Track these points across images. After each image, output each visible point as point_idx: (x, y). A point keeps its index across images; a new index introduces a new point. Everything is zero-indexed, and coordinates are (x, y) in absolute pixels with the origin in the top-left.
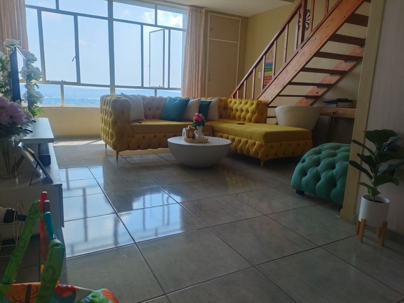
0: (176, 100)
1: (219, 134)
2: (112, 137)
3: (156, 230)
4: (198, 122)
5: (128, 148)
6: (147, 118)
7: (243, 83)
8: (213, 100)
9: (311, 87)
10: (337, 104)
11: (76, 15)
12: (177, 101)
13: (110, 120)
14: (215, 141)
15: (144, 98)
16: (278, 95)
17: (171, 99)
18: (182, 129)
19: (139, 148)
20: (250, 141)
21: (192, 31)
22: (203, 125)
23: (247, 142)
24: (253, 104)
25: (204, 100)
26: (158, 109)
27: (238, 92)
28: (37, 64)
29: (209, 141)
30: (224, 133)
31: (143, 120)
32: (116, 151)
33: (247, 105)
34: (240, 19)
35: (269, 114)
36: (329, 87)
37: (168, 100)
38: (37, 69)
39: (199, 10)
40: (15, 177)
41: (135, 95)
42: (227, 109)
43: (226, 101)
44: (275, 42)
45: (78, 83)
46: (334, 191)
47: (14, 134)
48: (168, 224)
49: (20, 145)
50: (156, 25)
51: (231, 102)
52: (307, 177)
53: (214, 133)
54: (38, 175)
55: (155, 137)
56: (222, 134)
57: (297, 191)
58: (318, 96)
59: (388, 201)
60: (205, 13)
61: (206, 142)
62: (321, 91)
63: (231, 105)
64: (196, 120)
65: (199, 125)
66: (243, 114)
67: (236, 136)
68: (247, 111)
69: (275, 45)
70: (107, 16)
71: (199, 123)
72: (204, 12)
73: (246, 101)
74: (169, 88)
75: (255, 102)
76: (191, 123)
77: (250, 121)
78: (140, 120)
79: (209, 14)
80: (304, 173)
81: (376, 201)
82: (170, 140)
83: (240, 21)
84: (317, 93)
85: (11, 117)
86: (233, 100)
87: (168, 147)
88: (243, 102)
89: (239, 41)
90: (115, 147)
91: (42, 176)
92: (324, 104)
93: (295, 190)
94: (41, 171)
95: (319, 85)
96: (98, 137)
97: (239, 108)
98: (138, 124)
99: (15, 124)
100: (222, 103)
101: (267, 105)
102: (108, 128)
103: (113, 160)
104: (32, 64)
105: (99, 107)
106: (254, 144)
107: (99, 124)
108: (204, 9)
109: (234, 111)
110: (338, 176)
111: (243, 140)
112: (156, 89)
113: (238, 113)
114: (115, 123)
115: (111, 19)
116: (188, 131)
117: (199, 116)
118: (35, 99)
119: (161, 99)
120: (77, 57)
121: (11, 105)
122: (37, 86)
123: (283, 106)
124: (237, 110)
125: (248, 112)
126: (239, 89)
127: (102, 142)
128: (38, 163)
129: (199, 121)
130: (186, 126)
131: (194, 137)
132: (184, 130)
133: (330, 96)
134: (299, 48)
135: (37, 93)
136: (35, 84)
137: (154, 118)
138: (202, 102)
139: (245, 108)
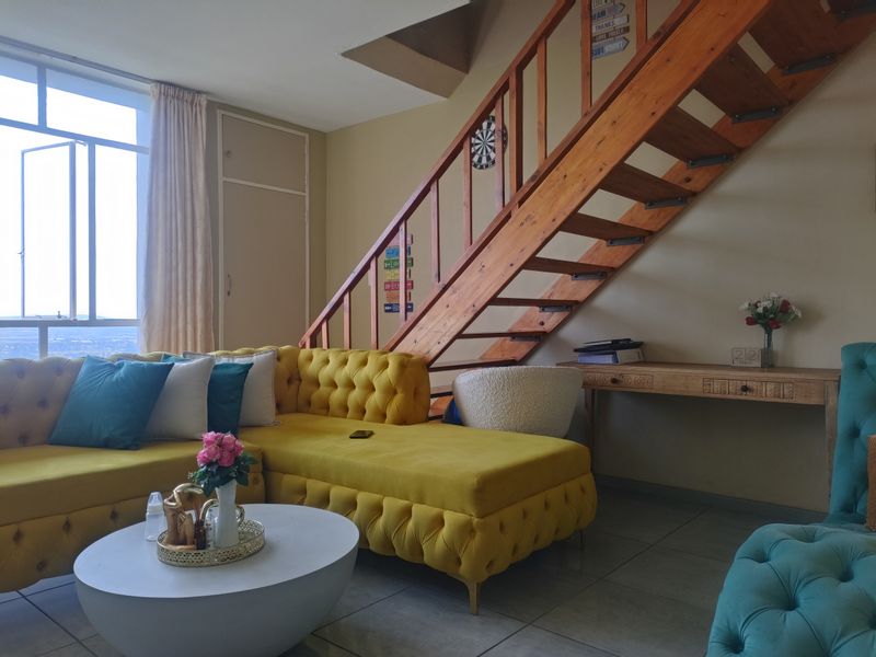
0: (119, 367)
1: (290, 480)
4: (221, 469)
7: (340, 301)
8: (254, 359)
9: (521, 310)
10: (614, 354)
16: (460, 335)
17: (97, 365)
20: (417, 509)
24: (385, 365)
26: (43, 403)
27: (324, 326)
30: (309, 477)
33: (367, 370)
34: (307, 135)
36: (570, 307)
37: (84, 368)
39: (188, 96)
42: (300, 380)
43: (294, 355)
50: (42, 127)
51: (310, 359)
53: (267, 474)
55: (18, 536)
58: (544, 333)
60: (207, 109)
62: (551, 319)
63: (312, 367)
64: (209, 464)
65: (225, 483)
66: (355, 395)
67: (360, 488)
68: (370, 388)
71: (221, 472)
72: (204, 103)
73: (362, 355)
74: (92, 322)
75: (392, 360)
77: (381, 416)
79: (220, 113)
83: (307, 140)
84: (542, 324)
86: (317, 354)
88: (351, 359)
89: (307, 189)
92: (578, 354)
95: (544, 304)
97: (340, 377)
100: (283, 365)
106: (439, 521)
108: (204, 97)
109: (323, 389)
112: (43, 325)
113: (337, 395)
117: (221, 445)
119: (59, 367)
124: (334, 385)
125: (373, 390)
126: (327, 318)
129: (225, 463)
132: (155, 501)
133: (578, 331)
138: (216, 367)
139: (360, 377)
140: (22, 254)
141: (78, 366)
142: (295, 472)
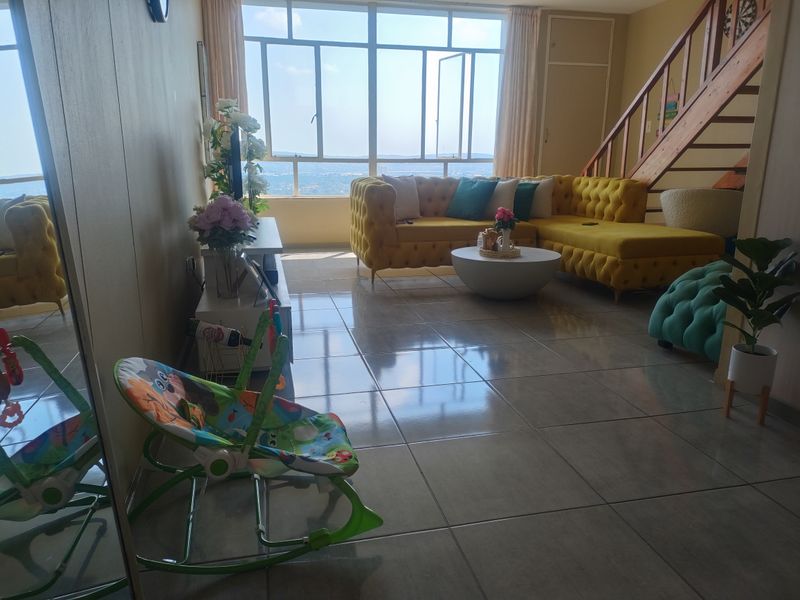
0: (475, 183)
1: (547, 242)
2: (366, 246)
3: (443, 406)
4: (504, 222)
5: (391, 265)
6: (424, 214)
7: (606, 147)
8: (542, 181)
9: (746, 151)
11: (317, 45)
12: (475, 185)
13: (363, 219)
14: (531, 255)
15: (420, 181)
16: (669, 169)
17: (466, 181)
18: (478, 234)
19: (407, 264)
21: (514, 53)
22: (512, 227)
23: (592, 256)
24: (617, 187)
25: (526, 182)
26: (444, 198)
27: (596, 162)
28: (260, 135)
29: (522, 254)
30: (556, 241)
31: (415, 219)
32: (370, 270)
33: (607, 190)
34: (613, 20)
35: (650, 205)
37: (461, 183)
38: (261, 142)
39: (529, 12)
40: (236, 297)
41: (405, 177)
42: (572, 196)
43: (570, 180)
44: (666, 70)
45: (320, 158)
46: (711, 340)
47: (236, 242)
48: (462, 398)
49: (243, 256)
50: (449, 48)
51: (579, 183)
52: (672, 317)
53: (538, 240)
54: (263, 296)
55: (434, 246)
56: (551, 242)
57: (659, 342)
59: (775, 352)
60: (541, 17)
61: (517, 255)
63: (579, 188)
64: (500, 219)
65: (505, 228)
66: (599, 205)
68: (607, 200)
69: (665, 75)
70: (366, 41)
71: (506, 223)
72: (539, 14)
73: (606, 181)
74: (469, 160)
75: (622, 184)
76: (492, 223)
77: (612, 218)
78: (412, 219)
79: (550, 17)
80: (668, 309)
81: (756, 354)
82: (456, 253)
83: (613, 23)
85: (234, 221)
86: (591, 181)
87: (451, 265)
88: (600, 183)
89: (610, 61)
90: (369, 263)
91: (268, 297)
93: (656, 340)
94: (267, 291)
96: (345, 247)
97: (592, 195)
98: (407, 225)
99: (238, 229)
100: (562, 186)
101: (648, 188)
102: (360, 232)
103: (367, 284)
104: (253, 134)
105: (348, 195)
106: (604, 260)
107: (348, 224)
108: (540, 9)
109: (584, 201)
110: (718, 316)
111: (587, 253)
112: (446, 162)
113: (590, 205)
114: (370, 224)
115: (372, 46)
116: (486, 238)
117: (505, 212)
118: (256, 188)
119: (451, 182)
120: (319, 115)
121: (235, 206)
122: (260, 168)
123: (674, 191)
124: (589, 199)
125: (609, 202)
126: (598, 157)
127: (352, 255)
128: (264, 280)
129: (505, 220)
130: (482, 229)
131: (495, 248)
132: (481, 236)
134: (709, 78)
135: (260, 179)
136: (258, 165)
137: (437, 215)
138: (521, 185)
139: (603, 194)
140: (438, 121)
141: (459, 181)
142: (550, 239)
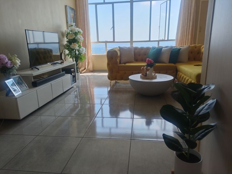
19: (122, 79)
43: (200, 47)
45: (114, 42)
51: (203, 47)
53: (177, 71)
55: (132, 73)
74: (168, 40)
90: (109, 78)
112: (159, 41)
120: (113, 27)
